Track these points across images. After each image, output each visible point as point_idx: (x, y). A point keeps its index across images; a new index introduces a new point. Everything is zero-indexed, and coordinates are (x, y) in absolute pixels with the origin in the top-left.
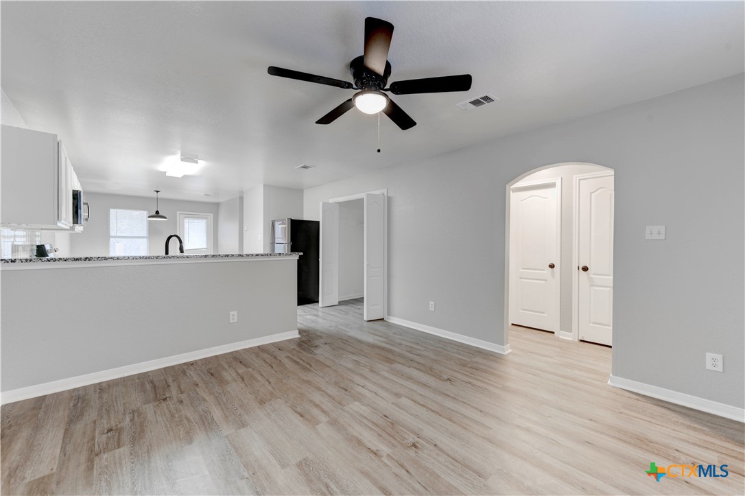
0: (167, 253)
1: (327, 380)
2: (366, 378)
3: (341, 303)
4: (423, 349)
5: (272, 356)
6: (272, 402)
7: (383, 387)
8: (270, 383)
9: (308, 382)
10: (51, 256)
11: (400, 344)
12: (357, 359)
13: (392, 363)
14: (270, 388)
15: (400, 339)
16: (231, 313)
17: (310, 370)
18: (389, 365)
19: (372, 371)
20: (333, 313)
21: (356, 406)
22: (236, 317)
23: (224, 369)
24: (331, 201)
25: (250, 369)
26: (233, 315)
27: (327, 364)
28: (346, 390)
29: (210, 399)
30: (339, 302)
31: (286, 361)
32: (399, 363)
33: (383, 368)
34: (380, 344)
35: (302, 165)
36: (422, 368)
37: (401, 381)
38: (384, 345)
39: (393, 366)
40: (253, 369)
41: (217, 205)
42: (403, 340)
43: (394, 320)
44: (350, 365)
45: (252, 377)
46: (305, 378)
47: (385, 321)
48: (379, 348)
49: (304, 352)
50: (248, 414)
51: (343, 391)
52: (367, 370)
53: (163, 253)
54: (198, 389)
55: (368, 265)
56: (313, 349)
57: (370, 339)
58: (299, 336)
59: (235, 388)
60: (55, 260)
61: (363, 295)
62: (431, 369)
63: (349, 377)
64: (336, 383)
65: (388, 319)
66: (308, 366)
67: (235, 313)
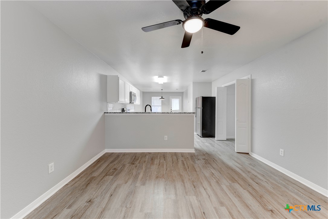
0: (145, 111)
1: (190, 178)
2: (211, 185)
3: (228, 140)
4: (265, 180)
5: (177, 158)
6: (160, 179)
7: (216, 194)
8: (166, 170)
9: (181, 176)
10: (125, 112)
11: (249, 172)
12: (213, 172)
13: (234, 182)
14: (165, 173)
15: (251, 169)
16: (165, 136)
17: (186, 170)
18: (230, 182)
19: (217, 182)
20: (220, 144)
21: (193, 199)
22: (167, 138)
23: (157, 158)
24: (223, 86)
25: (165, 162)
26: (166, 137)
27: (197, 169)
28: (195, 187)
29: (144, 168)
30: (227, 139)
31: (180, 162)
32: (239, 184)
33: (225, 183)
34: (234, 167)
35: (202, 70)
36: (254, 193)
37: (231, 196)
38: (238, 170)
39: (233, 184)
40: (166, 162)
41: (183, 93)
42: (254, 170)
43: (255, 156)
44: (207, 174)
45: (163, 165)
46: (181, 173)
47: (249, 155)
48: (232, 170)
49: (190, 160)
50: (149, 180)
51: (193, 187)
52: (215, 181)
53: (144, 112)
54: (144, 164)
55: (237, 120)
56: (196, 160)
57: (231, 163)
58: (195, 152)
59: (154, 168)
60: (127, 113)
61: (235, 137)
62: (261, 197)
63: (202, 181)
64: (193, 181)
65: (252, 154)
66: (187, 168)
67: (167, 136)
